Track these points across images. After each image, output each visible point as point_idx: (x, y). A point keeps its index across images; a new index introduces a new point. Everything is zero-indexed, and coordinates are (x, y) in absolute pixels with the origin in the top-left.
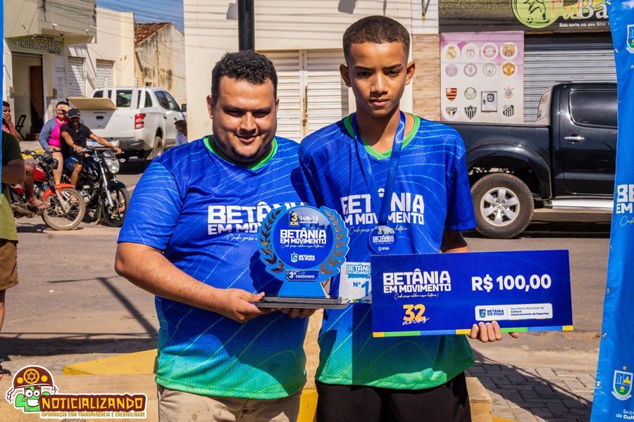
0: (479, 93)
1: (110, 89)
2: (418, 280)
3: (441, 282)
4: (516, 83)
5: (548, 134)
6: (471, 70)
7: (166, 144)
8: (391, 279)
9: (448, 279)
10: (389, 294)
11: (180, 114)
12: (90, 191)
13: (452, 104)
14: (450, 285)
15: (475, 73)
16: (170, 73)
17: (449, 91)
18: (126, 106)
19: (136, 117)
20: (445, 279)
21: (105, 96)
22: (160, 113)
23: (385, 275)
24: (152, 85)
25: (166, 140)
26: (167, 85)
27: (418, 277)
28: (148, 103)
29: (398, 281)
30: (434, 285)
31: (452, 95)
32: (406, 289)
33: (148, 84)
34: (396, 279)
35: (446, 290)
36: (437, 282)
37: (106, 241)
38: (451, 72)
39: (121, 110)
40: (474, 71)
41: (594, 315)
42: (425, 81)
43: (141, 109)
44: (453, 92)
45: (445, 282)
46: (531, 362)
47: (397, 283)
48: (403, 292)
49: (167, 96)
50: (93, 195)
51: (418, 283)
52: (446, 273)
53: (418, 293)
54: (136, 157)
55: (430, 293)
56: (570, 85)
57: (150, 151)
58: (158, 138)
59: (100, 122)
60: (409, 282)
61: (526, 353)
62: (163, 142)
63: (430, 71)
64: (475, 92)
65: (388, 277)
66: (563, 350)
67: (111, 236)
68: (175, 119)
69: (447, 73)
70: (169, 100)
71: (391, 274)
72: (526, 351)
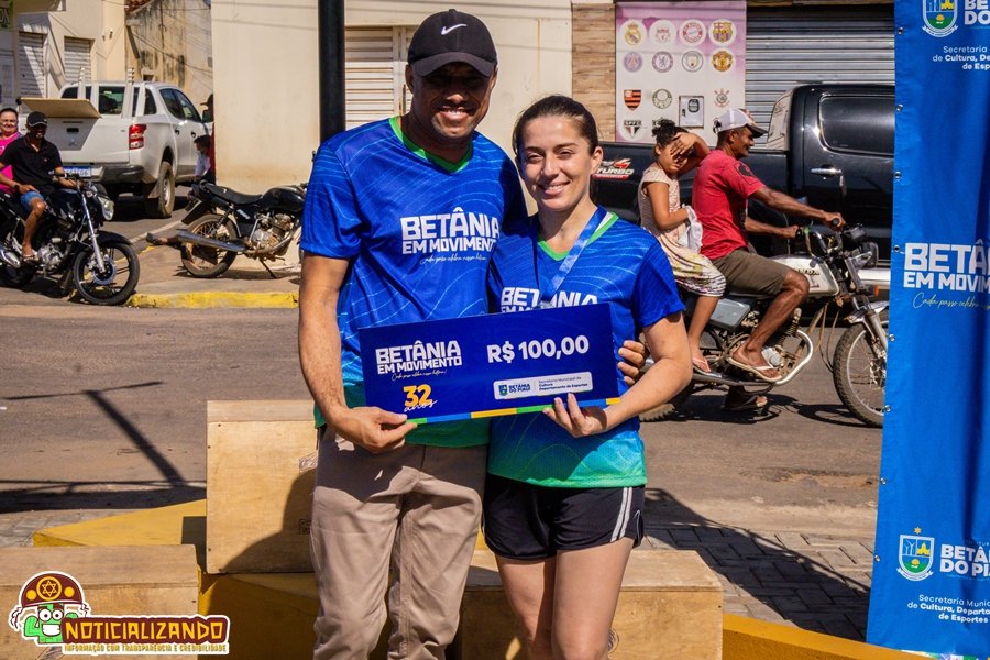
0: (675, 98)
1: (89, 85)
2: (420, 355)
3: (449, 355)
4: (734, 83)
5: (785, 163)
6: (663, 61)
7: (178, 173)
8: (386, 356)
9: (458, 350)
10: (385, 375)
11: (201, 125)
12: (61, 246)
13: (633, 115)
14: (460, 358)
15: (670, 66)
16: (182, 60)
17: (629, 95)
18: (114, 113)
19: (131, 130)
20: (454, 351)
21: (81, 96)
22: (169, 125)
23: (378, 351)
24: (154, 79)
25: (179, 166)
26: (176, 80)
27: (419, 351)
28: (150, 108)
29: (396, 358)
30: (440, 360)
31: (634, 100)
32: (405, 367)
33: (147, 78)
34: (393, 355)
35: (456, 364)
36: (444, 355)
37: (87, 327)
38: (633, 65)
39: (106, 120)
40: (668, 64)
41: (862, 449)
42: (592, 79)
43: (139, 118)
44: (634, 96)
45: (454, 355)
46: (768, 523)
47: (393, 361)
48: (402, 371)
49: (180, 97)
50: (66, 252)
51: (420, 358)
52: (455, 343)
53: (421, 371)
54: (131, 194)
55: (436, 369)
56: (820, 87)
57: (154, 183)
58: (166, 163)
59: (73, 137)
60: (408, 358)
61: (759, 509)
62: (174, 169)
63: (601, 63)
64: (670, 96)
65: (383, 353)
66: (817, 505)
67: (94, 319)
68: (193, 133)
69: (626, 65)
70: (183, 103)
71: (386, 350)
72: (759, 505)
